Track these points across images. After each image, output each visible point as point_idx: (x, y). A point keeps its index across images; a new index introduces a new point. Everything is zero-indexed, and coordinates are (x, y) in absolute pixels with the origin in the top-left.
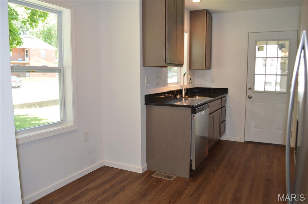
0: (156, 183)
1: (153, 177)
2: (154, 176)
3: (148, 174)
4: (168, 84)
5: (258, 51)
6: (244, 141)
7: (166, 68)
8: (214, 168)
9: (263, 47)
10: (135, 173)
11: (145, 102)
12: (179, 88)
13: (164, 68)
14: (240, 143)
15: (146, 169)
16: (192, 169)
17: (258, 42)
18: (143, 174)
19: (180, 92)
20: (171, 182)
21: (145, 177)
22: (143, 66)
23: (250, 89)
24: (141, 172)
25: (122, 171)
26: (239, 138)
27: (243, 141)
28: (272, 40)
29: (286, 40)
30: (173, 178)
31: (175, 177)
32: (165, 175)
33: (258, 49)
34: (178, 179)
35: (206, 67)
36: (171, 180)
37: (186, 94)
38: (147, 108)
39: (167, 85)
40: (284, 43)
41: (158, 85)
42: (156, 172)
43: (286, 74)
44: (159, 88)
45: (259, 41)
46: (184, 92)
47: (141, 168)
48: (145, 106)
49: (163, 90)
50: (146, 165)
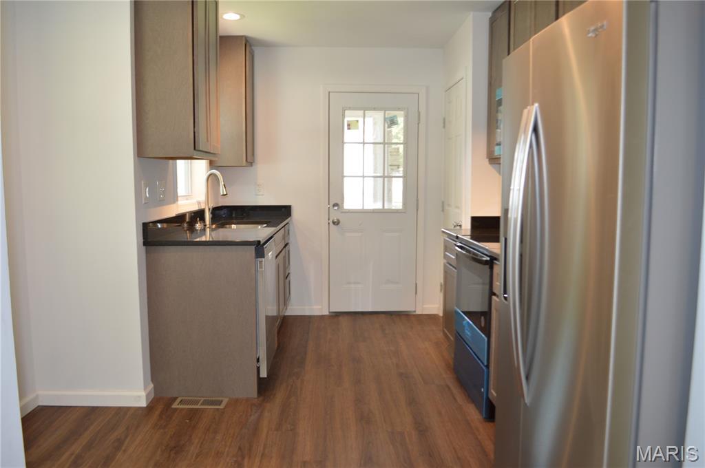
0: (190, 419)
1: (176, 409)
2: (178, 407)
3: (160, 405)
4: (179, 198)
5: (349, 129)
6: (330, 312)
7: (174, 161)
8: (296, 370)
9: (357, 121)
10: (128, 409)
11: (144, 238)
12: (195, 208)
13: (171, 161)
14: (322, 317)
15: (152, 396)
16: (261, 376)
17: (346, 112)
18: (150, 408)
19: (199, 215)
20: (223, 412)
21: (157, 413)
22: (138, 156)
23: (335, 205)
24: (143, 404)
25: (94, 409)
26: (318, 308)
27: (327, 313)
28: (374, 109)
29: (399, 109)
30: (223, 402)
31: (225, 401)
32: (203, 399)
33: (349, 125)
34: (234, 403)
35: (248, 160)
36: (222, 407)
37: (213, 220)
38: (147, 252)
39: (177, 200)
40: (395, 116)
41: (162, 202)
42: (177, 398)
43: (401, 175)
44: (164, 207)
45: (350, 109)
46: (208, 216)
47: (143, 394)
48: (144, 248)
49: (172, 211)
50: (152, 386)
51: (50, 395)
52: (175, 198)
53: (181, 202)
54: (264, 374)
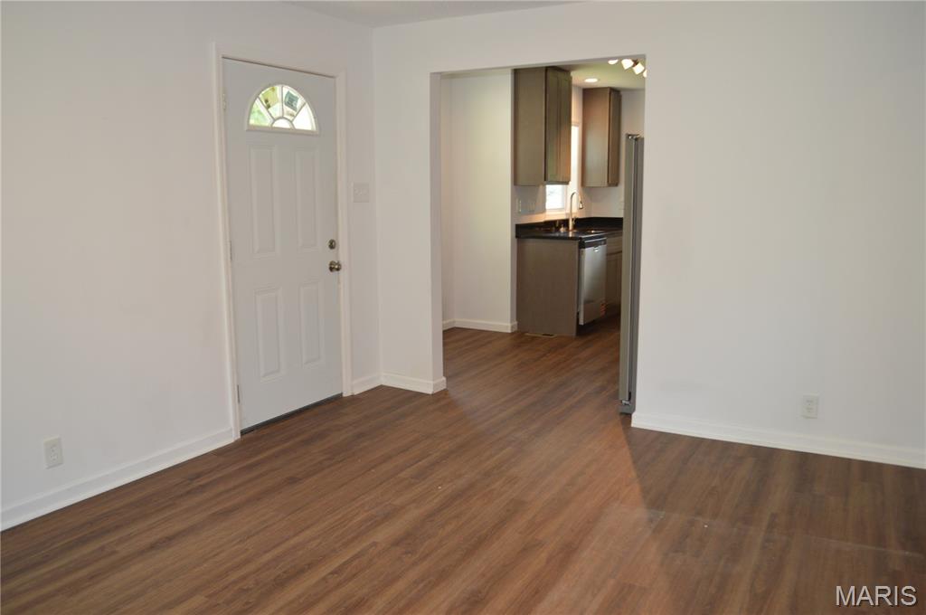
0: (532, 339)
2: (528, 334)
3: (519, 334)
4: (547, 210)
7: (545, 185)
10: (501, 332)
11: (516, 233)
12: (564, 217)
13: (542, 185)
15: (516, 327)
18: (512, 334)
19: (565, 222)
21: (516, 335)
24: (509, 331)
25: (483, 331)
31: (556, 335)
32: (543, 333)
34: (561, 336)
35: (609, 182)
36: (552, 337)
37: (575, 227)
38: (518, 242)
39: (546, 212)
41: (532, 212)
46: (571, 224)
47: (509, 325)
48: (516, 240)
49: (540, 218)
50: (516, 323)
51: (461, 321)
52: (544, 210)
53: (548, 213)
54: (581, 323)
